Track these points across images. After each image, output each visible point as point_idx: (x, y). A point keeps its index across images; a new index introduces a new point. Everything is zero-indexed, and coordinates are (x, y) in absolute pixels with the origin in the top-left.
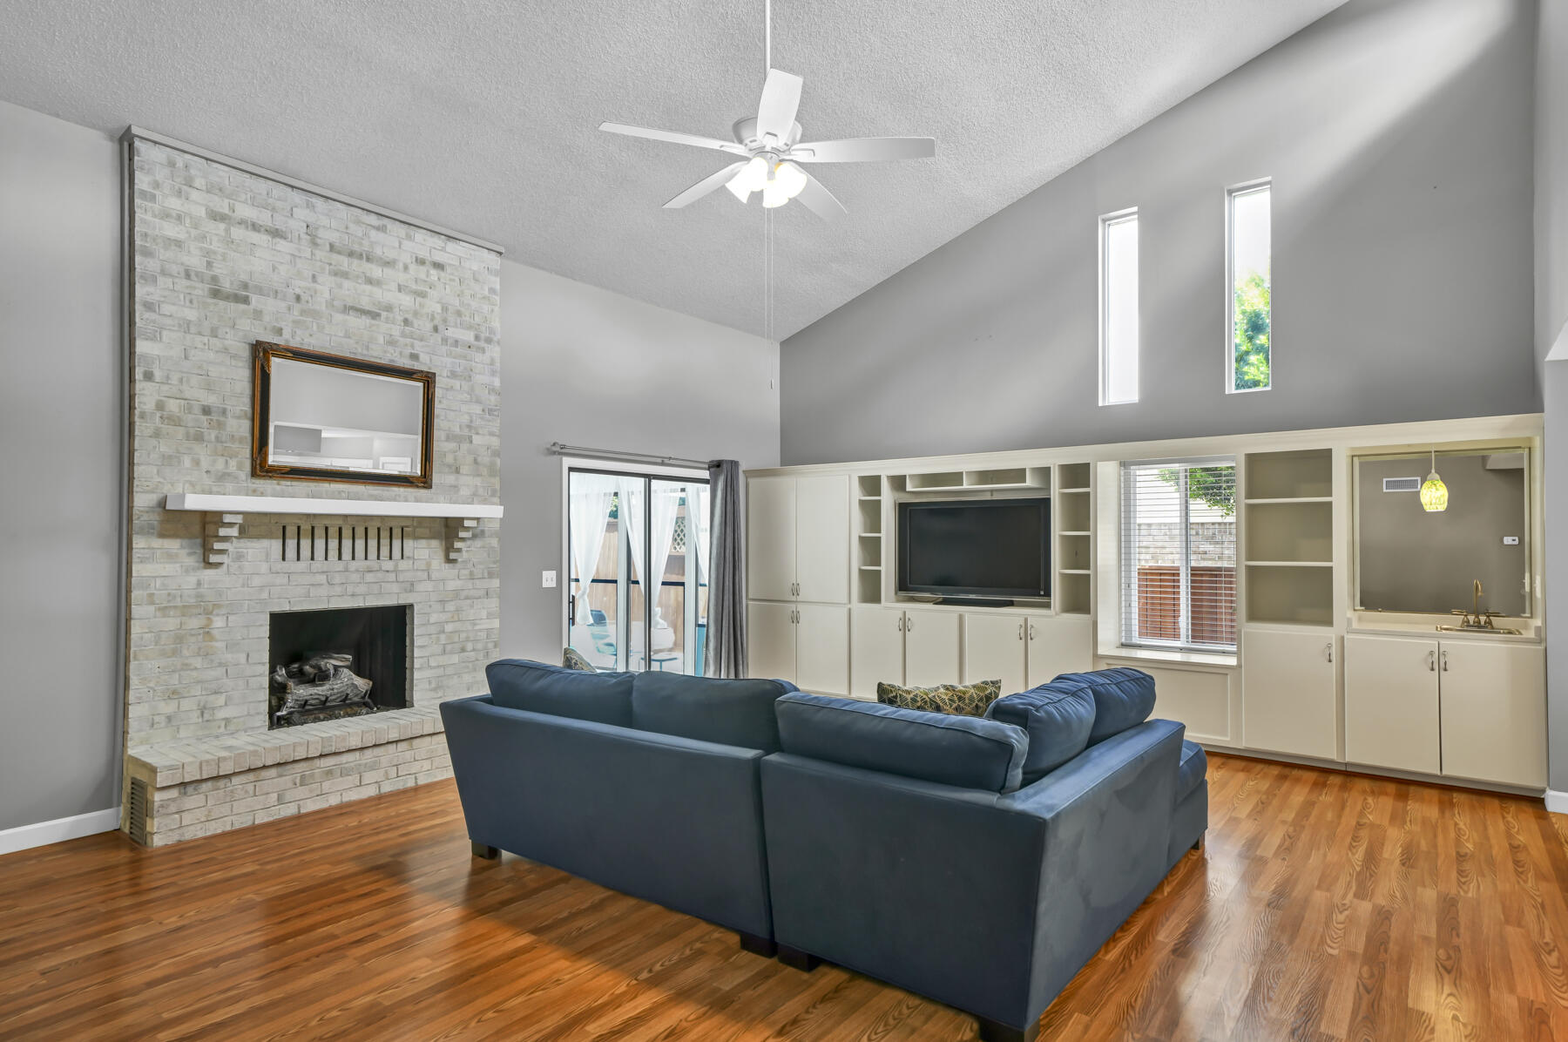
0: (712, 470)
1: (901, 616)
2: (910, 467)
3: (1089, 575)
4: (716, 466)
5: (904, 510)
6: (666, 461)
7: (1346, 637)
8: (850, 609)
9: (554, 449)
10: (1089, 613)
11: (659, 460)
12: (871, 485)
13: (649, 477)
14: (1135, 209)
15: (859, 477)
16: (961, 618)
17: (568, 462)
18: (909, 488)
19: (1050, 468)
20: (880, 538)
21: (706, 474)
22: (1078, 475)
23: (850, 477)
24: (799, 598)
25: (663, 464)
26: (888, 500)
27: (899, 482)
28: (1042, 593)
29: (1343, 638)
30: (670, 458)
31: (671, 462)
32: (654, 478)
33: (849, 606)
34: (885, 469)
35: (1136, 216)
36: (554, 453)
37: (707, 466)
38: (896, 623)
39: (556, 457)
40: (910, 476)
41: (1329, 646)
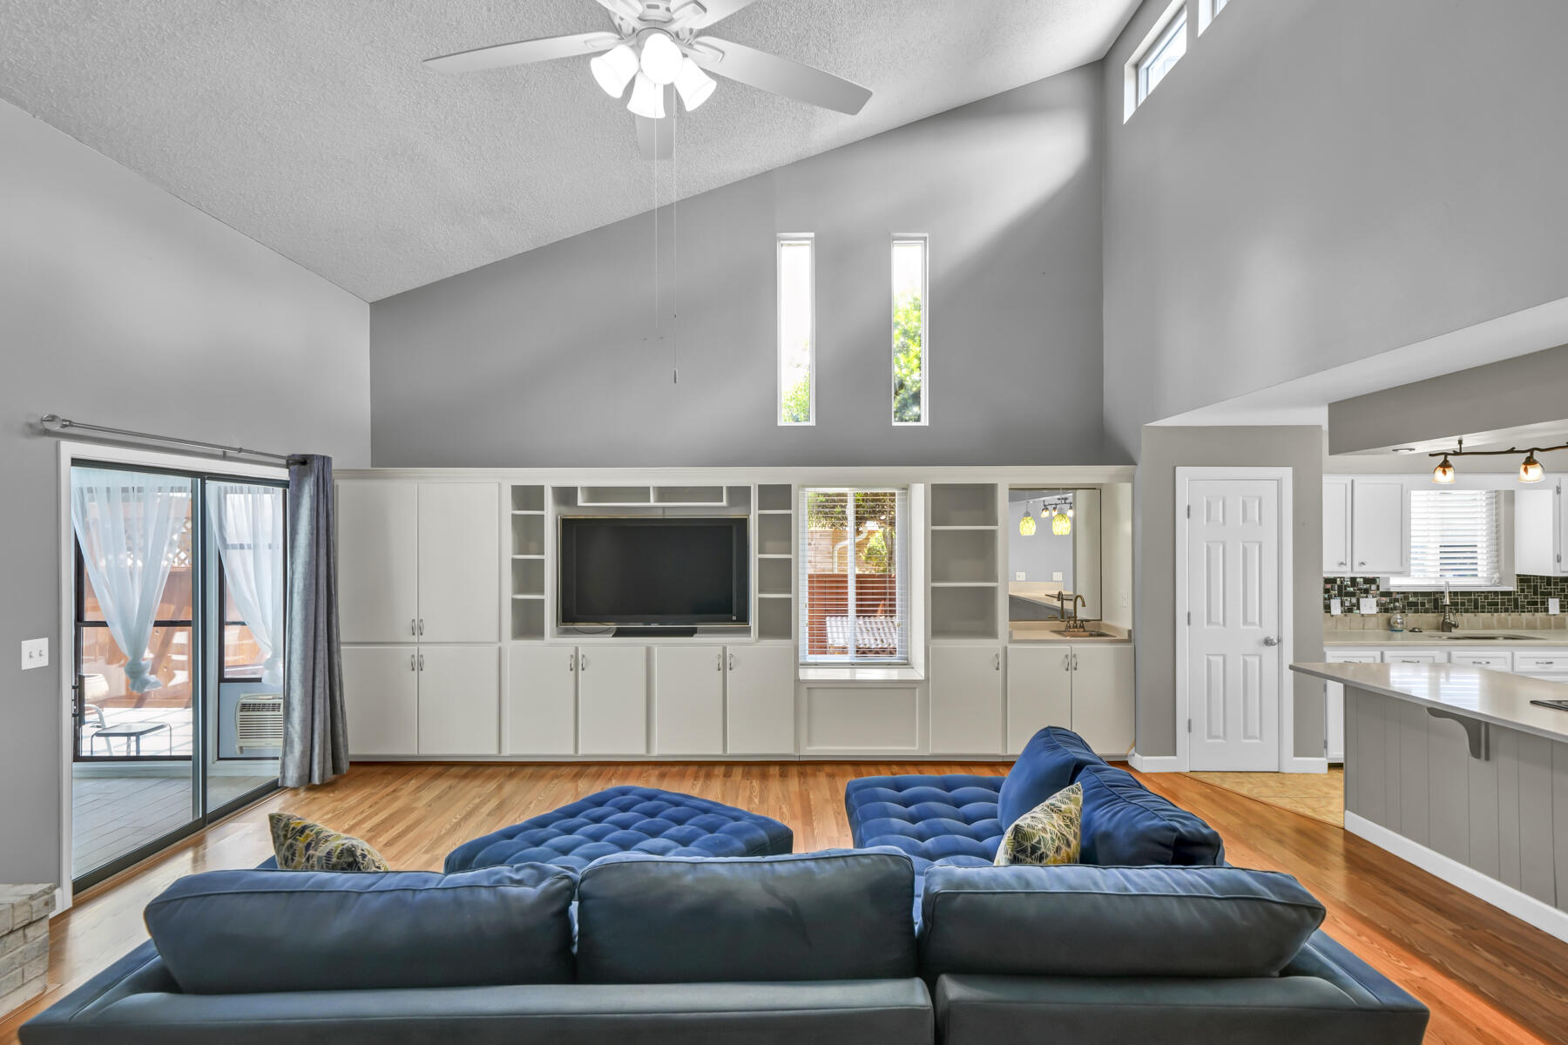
0: (292, 467)
1: (573, 653)
2: (581, 478)
3: (790, 599)
4: (301, 463)
5: (569, 528)
6: (230, 453)
7: (1010, 647)
8: (500, 648)
9: (48, 425)
10: (790, 638)
11: (219, 452)
12: (527, 497)
13: (203, 476)
14: (812, 235)
15: (513, 486)
16: (649, 651)
17: (69, 449)
18: (580, 503)
19: (750, 487)
20: (543, 560)
21: (283, 474)
22: (778, 496)
23: (499, 485)
24: (422, 639)
25: (224, 457)
26: (550, 514)
27: (565, 495)
28: (734, 618)
29: (1006, 648)
30: (240, 450)
31: (242, 455)
32: (209, 479)
33: (500, 644)
34: (549, 478)
35: (809, 242)
36: (47, 433)
37: (284, 462)
38: (569, 662)
39: (52, 440)
40: (582, 488)
41: (997, 656)
